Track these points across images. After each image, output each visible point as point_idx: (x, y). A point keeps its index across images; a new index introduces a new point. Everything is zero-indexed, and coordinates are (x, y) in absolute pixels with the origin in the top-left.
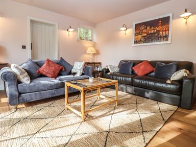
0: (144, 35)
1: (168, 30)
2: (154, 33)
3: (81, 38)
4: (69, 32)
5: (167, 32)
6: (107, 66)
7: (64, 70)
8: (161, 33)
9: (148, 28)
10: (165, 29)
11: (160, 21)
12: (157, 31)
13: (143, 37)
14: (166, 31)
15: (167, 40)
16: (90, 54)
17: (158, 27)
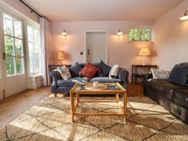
3: (133, 40)
4: (118, 36)
7: (100, 72)
16: (143, 56)
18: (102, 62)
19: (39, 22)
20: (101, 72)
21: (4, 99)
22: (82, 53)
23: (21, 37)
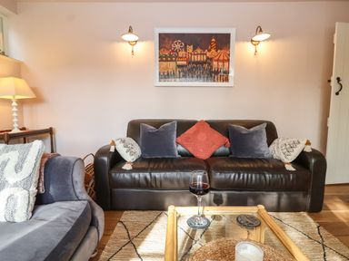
0: (180, 63)
1: (229, 60)
2: (202, 63)
5: (226, 64)
6: (113, 143)
8: (215, 63)
9: (190, 49)
10: (221, 58)
11: (213, 40)
12: (208, 58)
13: (179, 66)
14: (223, 61)
15: (227, 80)
17: (209, 51)
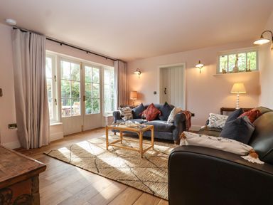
18: (166, 103)
19: (113, 65)
20: (162, 115)
21: (82, 131)
22: (155, 93)
23: (98, 82)
